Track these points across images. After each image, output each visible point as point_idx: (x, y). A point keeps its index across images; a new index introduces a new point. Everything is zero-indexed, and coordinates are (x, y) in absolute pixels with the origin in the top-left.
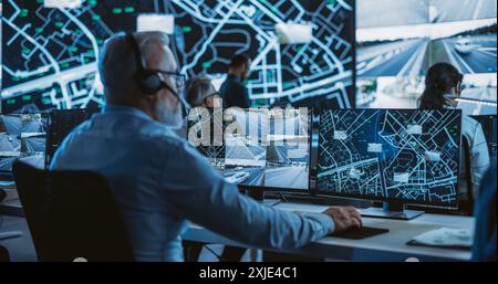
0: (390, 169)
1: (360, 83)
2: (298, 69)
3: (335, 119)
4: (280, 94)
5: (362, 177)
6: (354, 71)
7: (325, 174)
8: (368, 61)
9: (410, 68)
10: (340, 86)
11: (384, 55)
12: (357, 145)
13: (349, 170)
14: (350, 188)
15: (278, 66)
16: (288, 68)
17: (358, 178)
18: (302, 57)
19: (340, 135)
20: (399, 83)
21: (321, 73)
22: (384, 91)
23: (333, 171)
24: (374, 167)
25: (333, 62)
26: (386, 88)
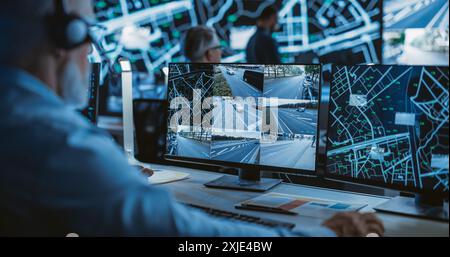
0: (427, 150)
1: (387, 36)
2: (324, 22)
3: (352, 79)
4: (306, 47)
5: (386, 158)
6: (381, 22)
7: (338, 151)
8: (395, 13)
9: (440, 19)
10: (367, 39)
11: (412, 6)
12: (381, 114)
13: (369, 148)
14: (370, 172)
15: (303, 19)
16: (313, 21)
17: (381, 159)
18: (328, 10)
19: (357, 101)
20: (428, 35)
21: (347, 25)
22: (412, 44)
23: (348, 149)
24: (403, 146)
25: (359, 14)
26: (415, 40)
